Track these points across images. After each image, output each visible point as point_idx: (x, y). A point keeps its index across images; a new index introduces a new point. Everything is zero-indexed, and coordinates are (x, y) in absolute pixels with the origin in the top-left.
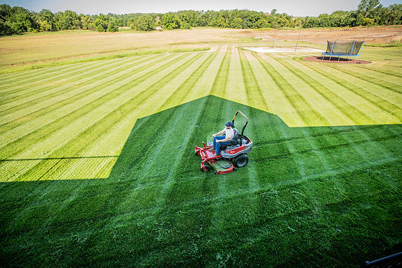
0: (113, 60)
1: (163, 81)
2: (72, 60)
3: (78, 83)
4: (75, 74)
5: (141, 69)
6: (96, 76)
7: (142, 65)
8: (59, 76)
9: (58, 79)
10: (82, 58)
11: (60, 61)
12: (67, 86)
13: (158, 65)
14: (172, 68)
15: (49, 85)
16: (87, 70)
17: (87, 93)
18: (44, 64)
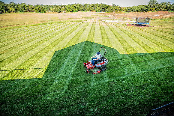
0: (44, 25)
1: (66, 35)
2: (25, 25)
3: (28, 35)
4: (27, 31)
5: (56, 29)
6: (36, 32)
7: (57, 28)
8: (19, 32)
9: (18, 34)
10: (29, 25)
11: (19, 26)
12: (23, 37)
13: (64, 28)
14: (70, 29)
15: (14, 36)
16: (32, 30)
17: (32, 40)
18: (12, 27)
